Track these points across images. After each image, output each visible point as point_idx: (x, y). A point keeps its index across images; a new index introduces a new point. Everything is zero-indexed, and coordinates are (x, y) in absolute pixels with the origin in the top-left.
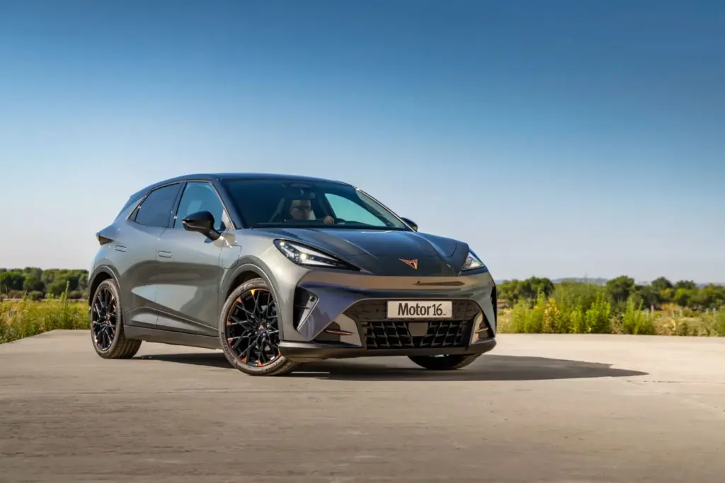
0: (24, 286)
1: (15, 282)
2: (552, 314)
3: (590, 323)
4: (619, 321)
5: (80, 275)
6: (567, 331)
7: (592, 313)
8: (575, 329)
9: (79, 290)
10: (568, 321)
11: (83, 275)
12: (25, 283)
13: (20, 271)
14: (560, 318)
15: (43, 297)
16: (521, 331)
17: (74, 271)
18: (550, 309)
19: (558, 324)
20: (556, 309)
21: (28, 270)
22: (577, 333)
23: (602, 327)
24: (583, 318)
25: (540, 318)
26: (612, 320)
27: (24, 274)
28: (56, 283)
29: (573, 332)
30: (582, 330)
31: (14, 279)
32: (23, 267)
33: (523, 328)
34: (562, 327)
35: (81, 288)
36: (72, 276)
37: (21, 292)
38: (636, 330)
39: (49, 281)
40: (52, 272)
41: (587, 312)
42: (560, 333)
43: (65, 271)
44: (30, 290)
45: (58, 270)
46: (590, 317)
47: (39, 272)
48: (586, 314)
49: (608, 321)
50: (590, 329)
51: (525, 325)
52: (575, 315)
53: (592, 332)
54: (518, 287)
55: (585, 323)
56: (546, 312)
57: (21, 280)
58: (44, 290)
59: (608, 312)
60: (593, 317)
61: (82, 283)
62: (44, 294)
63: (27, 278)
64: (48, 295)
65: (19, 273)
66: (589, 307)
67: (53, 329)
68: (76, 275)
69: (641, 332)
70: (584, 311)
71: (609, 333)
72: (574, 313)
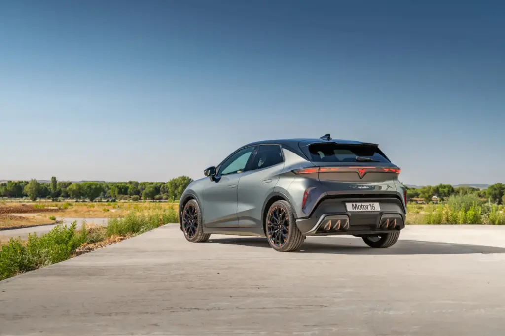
0: (128, 193)
1: (123, 190)
2: (447, 213)
3: (469, 218)
4: (487, 217)
5: (160, 186)
6: (456, 223)
7: (471, 213)
8: (460, 222)
9: (160, 195)
10: (457, 217)
11: (162, 186)
12: (129, 190)
13: (126, 183)
14: (451, 216)
15: (140, 199)
16: (429, 223)
17: (157, 183)
18: (446, 210)
19: (450, 219)
20: (449, 210)
21: (131, 183)
22: (462, 224)
23: (476, 221)
24: (465, 216)
25: (440, 216)
26: (483, 216)
27: (128, 185)
28: (147, 190)
29: (459, 224)
30: (465, 223)
31: (123, 188)
32: (127, 181)
33: (430, 221)
34: (453, 221)
35: (161, 193)
36: (156, 186)
37: (127, 196)
38: (496, 222)
39: (143, 189)
40: (144, 184)
41: (468, 212)
42: (452, 224)
43: (152, 183)
44: (131, 194)
45: (148, 182)
46: (469, 215)
47: (137, 184)
48: (467, 213)
49: (480, 217)
50: (469, 222)
51: (431, 220)
52: (460, 214)
53: (470, 224)
54: (431, 190)
55: (466, 218)
56: (444, 212)
57: (127, 189)
58: (140, 195)
59: (480, 212)
60: (471, 215)
61: (162, 190)
62: (140, 197)
63: (130, 187)
64: (142, 198)
65: (125, 184)
66: (469, 209)
67: (167, 223)
68: (158, 185)
69: (499, 224)
70: (466, 211)
71: (481, 224)
72: (460, 212)
